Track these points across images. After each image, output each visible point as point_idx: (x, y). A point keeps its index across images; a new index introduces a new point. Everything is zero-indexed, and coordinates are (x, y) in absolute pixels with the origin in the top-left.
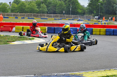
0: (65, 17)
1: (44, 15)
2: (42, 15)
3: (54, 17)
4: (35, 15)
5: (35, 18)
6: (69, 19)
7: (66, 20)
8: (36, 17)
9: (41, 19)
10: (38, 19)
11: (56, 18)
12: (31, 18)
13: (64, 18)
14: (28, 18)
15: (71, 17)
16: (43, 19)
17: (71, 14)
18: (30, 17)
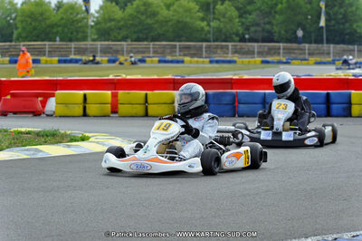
0: (305, 53)
1: (222, 47)
2: (217, 47)
3: (260, 54)
4: (188, 48)
5: (187, 59)
6: (318, 59)
7: (308, 64)
8: (192, 56)
9: (211, 62)
10: (197, 62)
11: (269, 59)
12: (172, 62)
13: (302, 57)
14: (160, 61)
15: (329, 54)
16: (217, 62)
17: (327, 43)
18: (169, 58)
